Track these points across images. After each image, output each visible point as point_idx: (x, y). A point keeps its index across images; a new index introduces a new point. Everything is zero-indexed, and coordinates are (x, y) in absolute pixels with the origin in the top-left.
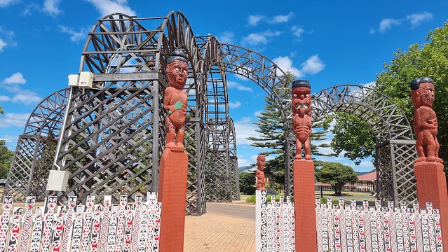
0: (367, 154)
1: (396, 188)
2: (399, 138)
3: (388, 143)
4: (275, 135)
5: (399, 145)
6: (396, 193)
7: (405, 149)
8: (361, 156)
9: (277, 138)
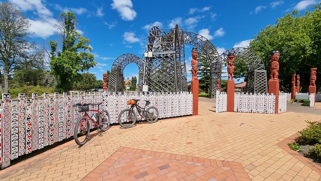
0: (243, 76)
1: (255, 89)
2: (258, 70)
3: (254, 72)
4: (201, 69)
5: (258, 73)
6: (255, 91)
7: (260, 74)
8: (240, 77)
9: (202, 70)
